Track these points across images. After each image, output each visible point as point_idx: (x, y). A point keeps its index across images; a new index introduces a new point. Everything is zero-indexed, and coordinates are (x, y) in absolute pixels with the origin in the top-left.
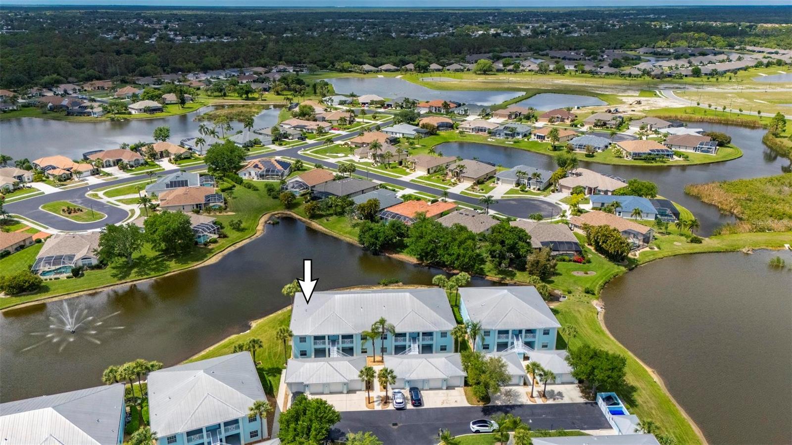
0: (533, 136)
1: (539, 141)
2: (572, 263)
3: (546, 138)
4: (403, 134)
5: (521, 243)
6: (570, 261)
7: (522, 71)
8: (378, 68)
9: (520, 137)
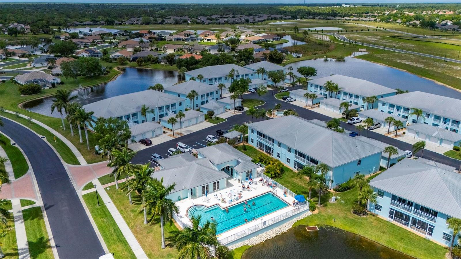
0: (205, 40)
1: (209, 42)
3: (212, 40)
7: (166, 23)
8: (83, 23)
9: (199, 41)
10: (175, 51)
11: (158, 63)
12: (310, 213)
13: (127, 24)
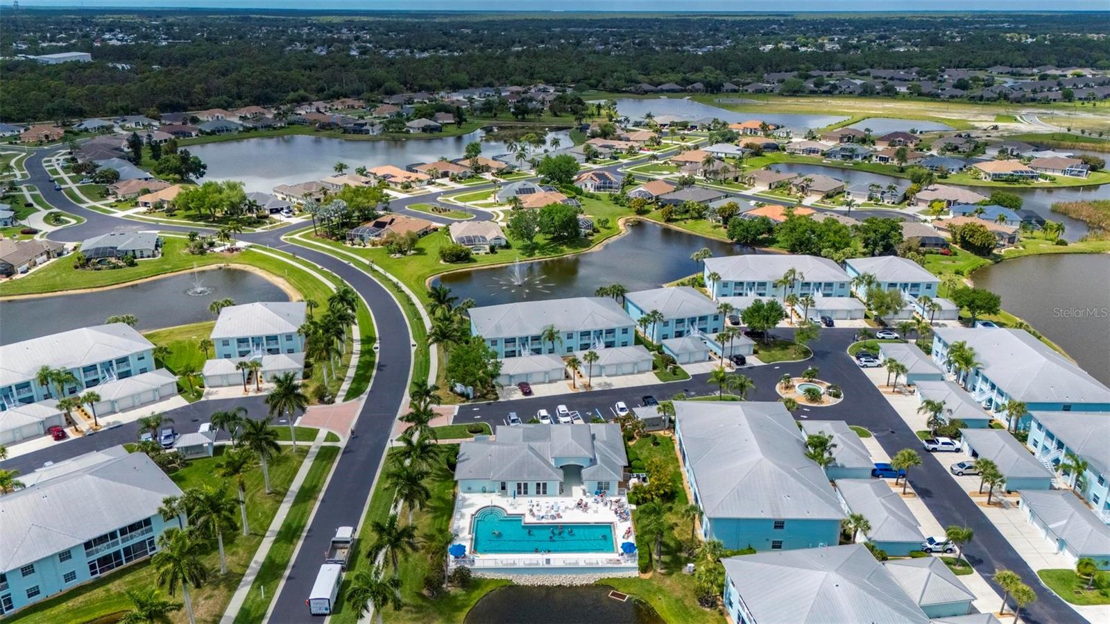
0: (874, 158)
1: (882, 163)
2: (939, 255)
3: (890, 161)
4: (726, 154)
5: (893, 232)
6: (937, 253)
7: (840, 92)
8: (659, 87)
9: (859, 159)
10: (770, 188)
11: (705, 218)
12: (636, 574)
13: (750, 90)
